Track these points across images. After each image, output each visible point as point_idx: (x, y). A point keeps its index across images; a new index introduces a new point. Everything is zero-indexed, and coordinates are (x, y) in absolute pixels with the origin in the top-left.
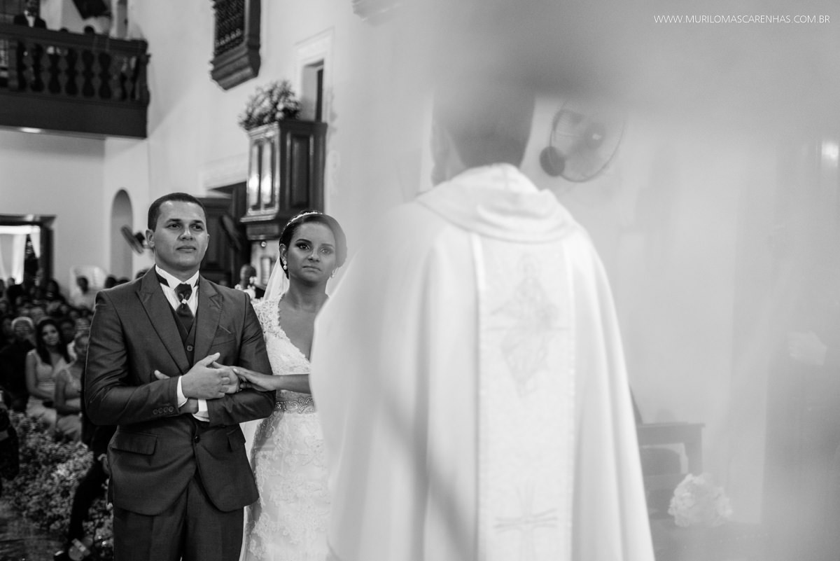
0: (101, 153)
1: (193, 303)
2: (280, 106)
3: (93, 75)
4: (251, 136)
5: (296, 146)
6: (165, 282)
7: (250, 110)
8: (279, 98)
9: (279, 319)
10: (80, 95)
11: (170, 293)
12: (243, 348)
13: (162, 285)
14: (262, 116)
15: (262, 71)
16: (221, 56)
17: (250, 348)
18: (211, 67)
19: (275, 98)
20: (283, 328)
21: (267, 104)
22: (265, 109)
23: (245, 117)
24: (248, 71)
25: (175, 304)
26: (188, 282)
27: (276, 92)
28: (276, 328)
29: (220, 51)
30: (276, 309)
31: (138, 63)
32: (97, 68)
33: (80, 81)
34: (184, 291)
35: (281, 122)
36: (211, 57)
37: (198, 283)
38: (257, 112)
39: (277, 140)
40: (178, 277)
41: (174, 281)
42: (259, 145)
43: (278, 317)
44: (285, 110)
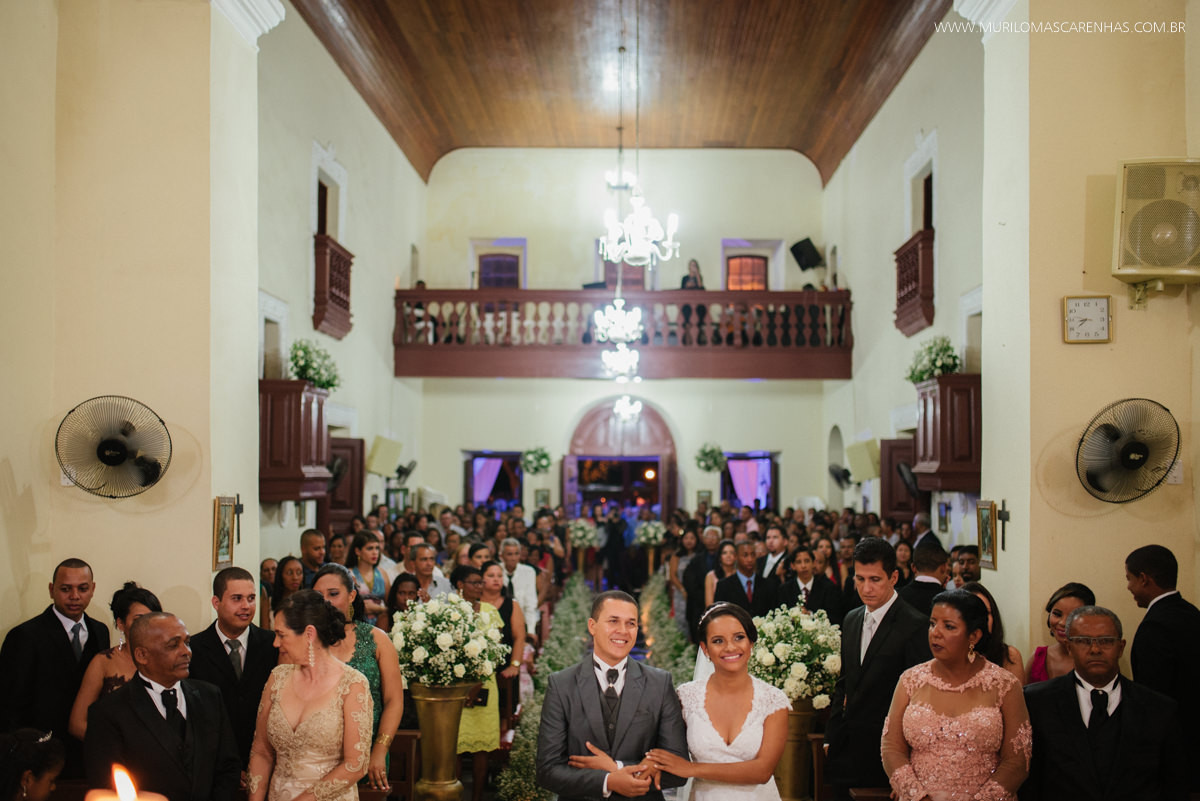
0: (820, 391)
1: (619, 686)
2: (939, 363)
3: (803, 326)
4: (918, 389)
5: (956, 399)
6: (599, 667)
7: (914, 367)
8: (937, 355)
9: (706, 701)
10: (793, 345)
11: (601, 675)
12: (662, 726)
13: (596, 669)
14: (922, 373)
15: (937, 319)
16: (902, 307)
17: (668, 727)
18: (895, 317)
19: (933, 356)
20: (708, 711)
21: (926, 362)
22: (925, 366)
23: (909, 373)
24: (923, 321)
25: (604, 686)
26: (616, 667)
27: (934, 350)
28: (702, 711)
29: (901, 301)
30: (704, 690)
31: (843, 310)
32: (807, 319)
33: (793, 333)
34: (612, 675)
35: (940, 379)
36: (894, 308)
37: (626, 666)
38: (920, 367)
39: (938, 394)
40: (609, 664)
41: (606, 667)
42: (924, 395)
43: (704, 698)
44: (943, 367)
